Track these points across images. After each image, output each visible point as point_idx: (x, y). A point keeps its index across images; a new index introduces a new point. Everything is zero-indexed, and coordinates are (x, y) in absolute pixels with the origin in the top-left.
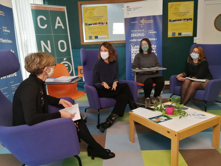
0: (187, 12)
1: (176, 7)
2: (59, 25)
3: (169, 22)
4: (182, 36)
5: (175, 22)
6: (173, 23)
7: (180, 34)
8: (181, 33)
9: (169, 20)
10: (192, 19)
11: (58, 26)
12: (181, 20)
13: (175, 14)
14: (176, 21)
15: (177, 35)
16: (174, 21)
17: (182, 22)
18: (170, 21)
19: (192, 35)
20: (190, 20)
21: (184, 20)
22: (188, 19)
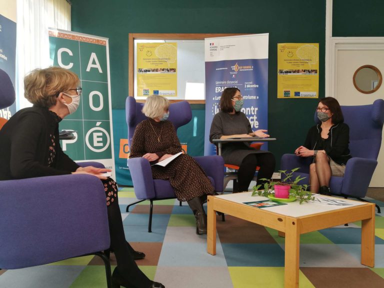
0: (308, 60)
1: (290, 50)
2: (94, 66)
3: (278, 74)
4: (300, 97)
5: (289, 74)
6: (285, 75)
7: (297, 94)
8: (299, 93)
9: (278, 71)
10: (317, 70)
11: (92, 68)
12: (298, 72)
13: (289, 61)
14: (290, 72)
15: (292, 95)
16: (287, 72)
17: (300, 74)
18: (281, 72)
19: (317, 97)
20: (313, 73)
21: (304, 71)
22: (310, 70)
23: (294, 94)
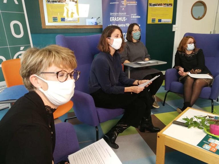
4: (161, 23)
6: (153, 7)
7: (160, 21)
10: (172, 4)
12: (161, 5)
14: (156, 5)
15: (157, 22)
18: (151, 5)
19: (171, 23)
20: (170, 6)
21: (165, 4)
22: (168, 4)
23: (158, 21)
